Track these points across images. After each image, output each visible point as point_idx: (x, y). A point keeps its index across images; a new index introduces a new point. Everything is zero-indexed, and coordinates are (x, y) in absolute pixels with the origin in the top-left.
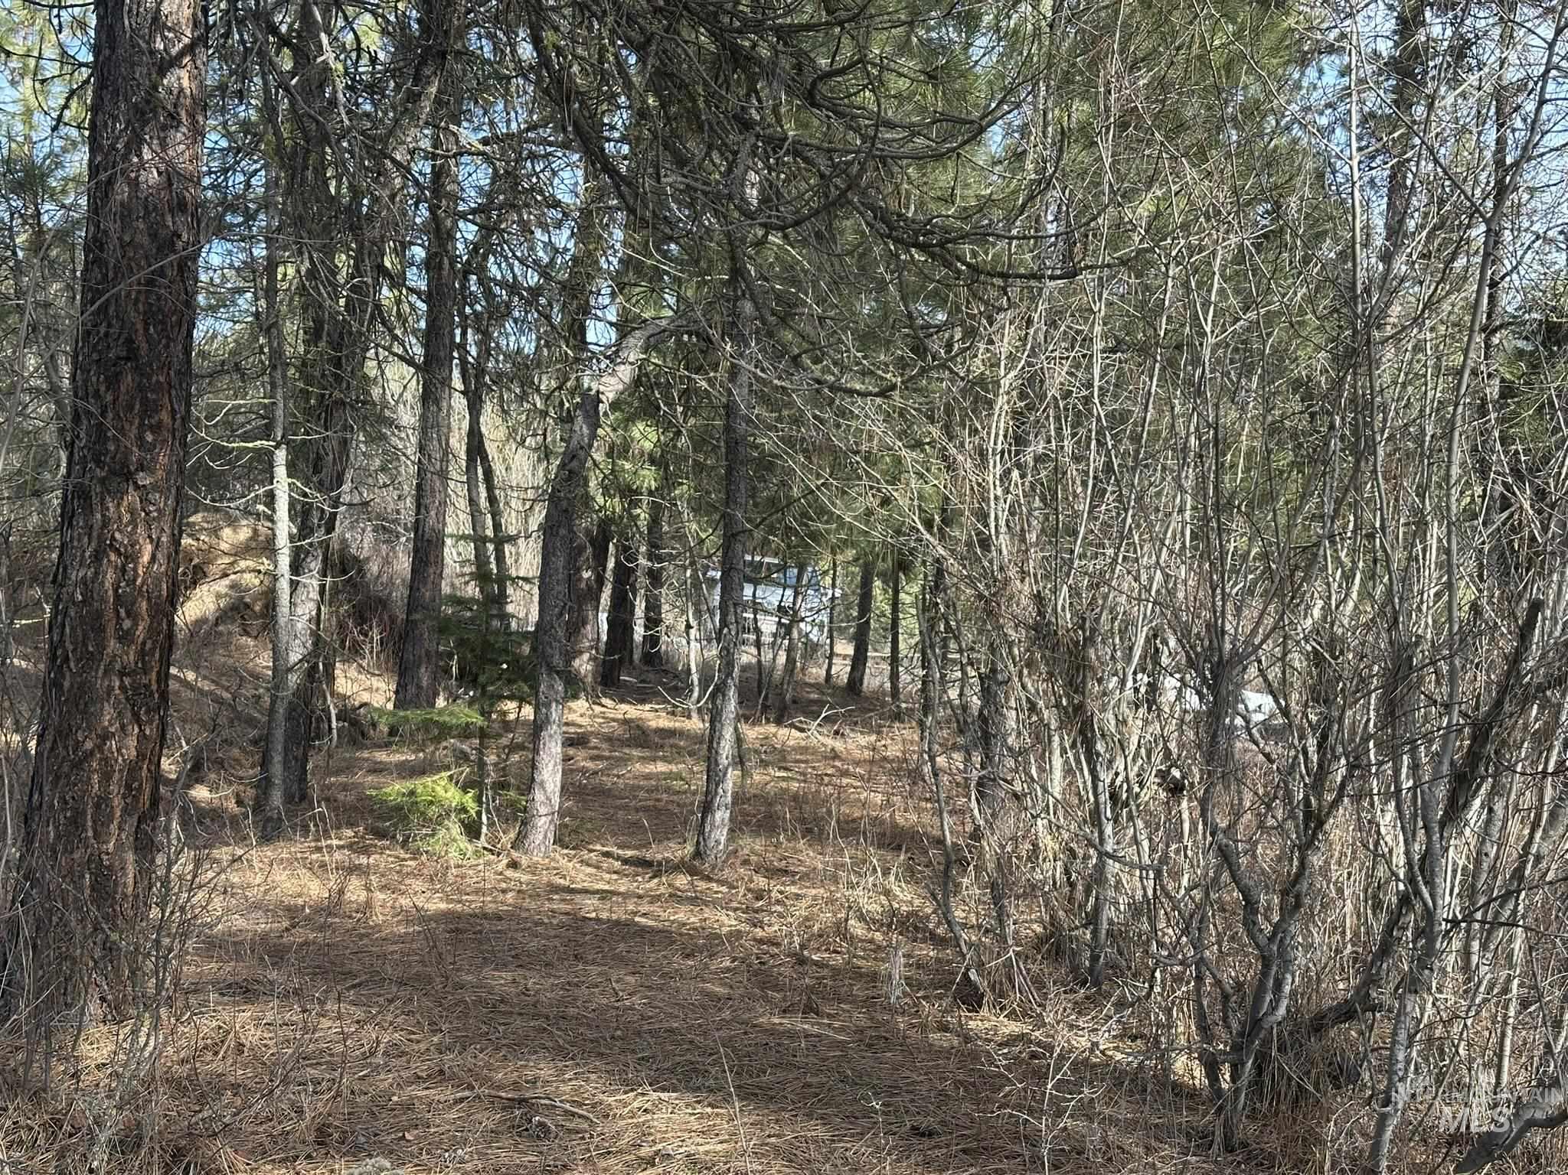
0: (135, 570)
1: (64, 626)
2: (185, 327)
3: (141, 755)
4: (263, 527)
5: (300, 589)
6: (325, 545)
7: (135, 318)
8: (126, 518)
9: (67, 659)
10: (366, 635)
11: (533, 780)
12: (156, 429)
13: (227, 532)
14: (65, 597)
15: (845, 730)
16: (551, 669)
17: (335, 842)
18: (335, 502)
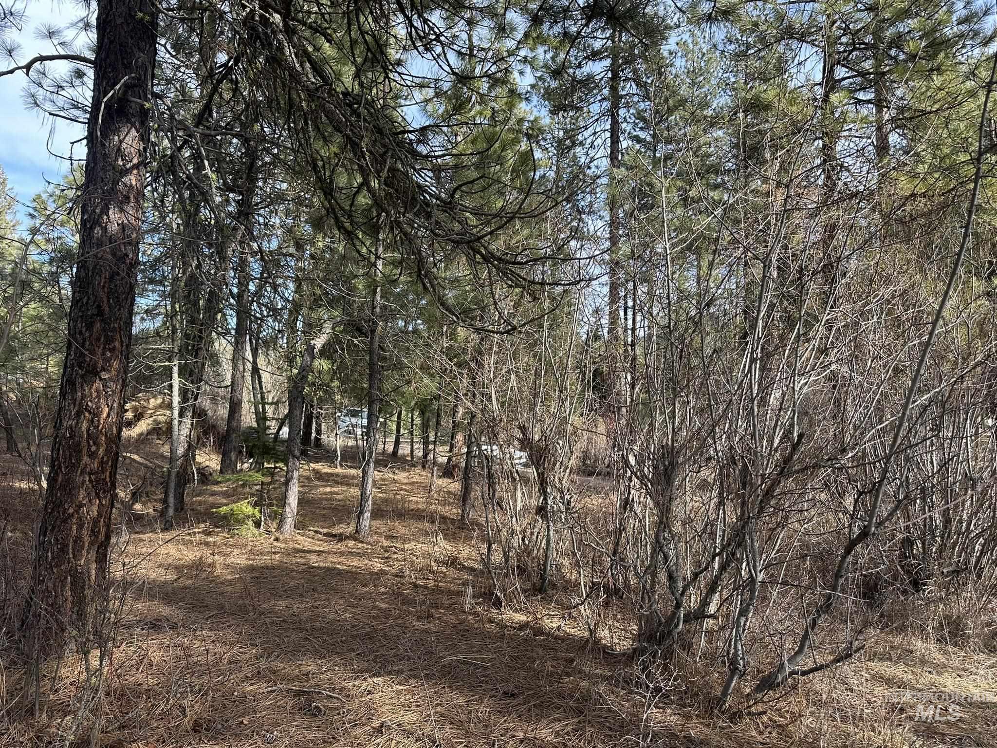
0: (99, 421)
1: (59, 450)
2: (129, 301)
3: (100, 515)
4: (167, 398)
5: (182, 424)
6: (194, 406)
7: (102, 294)
8: (95, 395)
9: (60, 467)
10: (208, 439)
11: (285, 503)
12: (112, 350)
13: (152, 401)
14: (60, 435)
15: (397, 472)
16: (294, 456)
17: (197, 530)
18: (198, 388)
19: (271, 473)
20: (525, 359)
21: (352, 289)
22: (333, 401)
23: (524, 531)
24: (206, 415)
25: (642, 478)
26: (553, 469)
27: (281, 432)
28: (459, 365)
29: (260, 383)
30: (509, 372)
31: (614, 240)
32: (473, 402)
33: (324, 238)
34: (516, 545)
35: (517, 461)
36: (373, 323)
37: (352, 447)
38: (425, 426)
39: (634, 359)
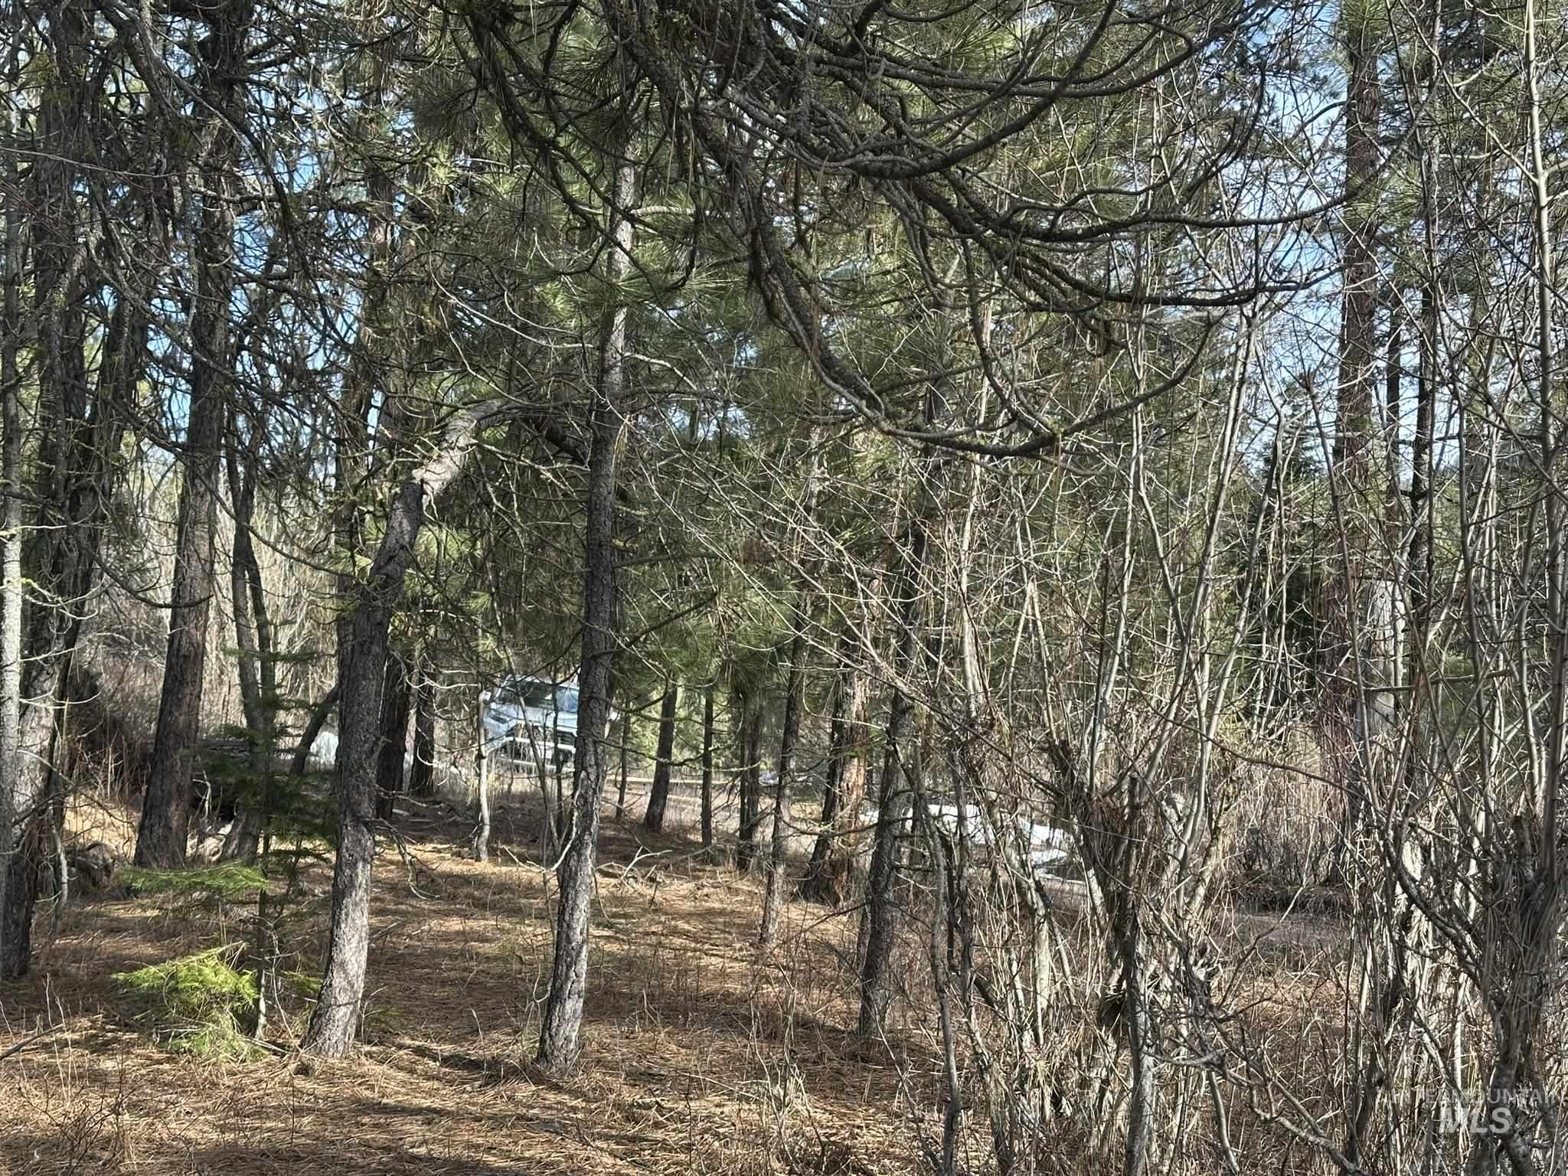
5: (29, 715)
6: (65, 662)
10: (99, 763)
11: (331, 959)
15: (660, 877)
16: (358, 820)
17: (68, 1036)
18: (79, 609)
19: (288, 868)
20: (1068, 534)
21: (538, 311)
22: (474, 656)
23: (1058, 1075)
24: (94, 690)
25: (1447, 922)
26: (1154, 882)
27: (313, 748)
28: (859, 549)
29: (257, 593)
30: (1016, 575)
31: (1358, 154)
32: (902, 667)
33: (452, 154)
34: (1033, 1116)
35: (1036, 857)
36: (600, 416)
37: (523, 797)
38: (748, 739)
39: (1425, 536)
